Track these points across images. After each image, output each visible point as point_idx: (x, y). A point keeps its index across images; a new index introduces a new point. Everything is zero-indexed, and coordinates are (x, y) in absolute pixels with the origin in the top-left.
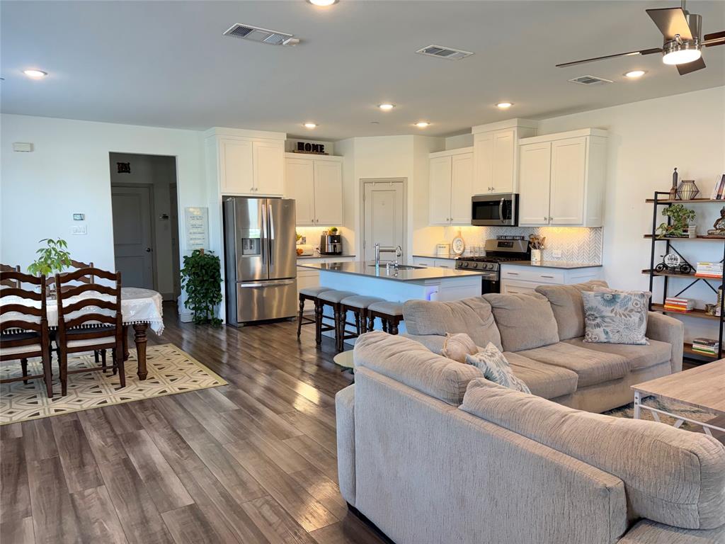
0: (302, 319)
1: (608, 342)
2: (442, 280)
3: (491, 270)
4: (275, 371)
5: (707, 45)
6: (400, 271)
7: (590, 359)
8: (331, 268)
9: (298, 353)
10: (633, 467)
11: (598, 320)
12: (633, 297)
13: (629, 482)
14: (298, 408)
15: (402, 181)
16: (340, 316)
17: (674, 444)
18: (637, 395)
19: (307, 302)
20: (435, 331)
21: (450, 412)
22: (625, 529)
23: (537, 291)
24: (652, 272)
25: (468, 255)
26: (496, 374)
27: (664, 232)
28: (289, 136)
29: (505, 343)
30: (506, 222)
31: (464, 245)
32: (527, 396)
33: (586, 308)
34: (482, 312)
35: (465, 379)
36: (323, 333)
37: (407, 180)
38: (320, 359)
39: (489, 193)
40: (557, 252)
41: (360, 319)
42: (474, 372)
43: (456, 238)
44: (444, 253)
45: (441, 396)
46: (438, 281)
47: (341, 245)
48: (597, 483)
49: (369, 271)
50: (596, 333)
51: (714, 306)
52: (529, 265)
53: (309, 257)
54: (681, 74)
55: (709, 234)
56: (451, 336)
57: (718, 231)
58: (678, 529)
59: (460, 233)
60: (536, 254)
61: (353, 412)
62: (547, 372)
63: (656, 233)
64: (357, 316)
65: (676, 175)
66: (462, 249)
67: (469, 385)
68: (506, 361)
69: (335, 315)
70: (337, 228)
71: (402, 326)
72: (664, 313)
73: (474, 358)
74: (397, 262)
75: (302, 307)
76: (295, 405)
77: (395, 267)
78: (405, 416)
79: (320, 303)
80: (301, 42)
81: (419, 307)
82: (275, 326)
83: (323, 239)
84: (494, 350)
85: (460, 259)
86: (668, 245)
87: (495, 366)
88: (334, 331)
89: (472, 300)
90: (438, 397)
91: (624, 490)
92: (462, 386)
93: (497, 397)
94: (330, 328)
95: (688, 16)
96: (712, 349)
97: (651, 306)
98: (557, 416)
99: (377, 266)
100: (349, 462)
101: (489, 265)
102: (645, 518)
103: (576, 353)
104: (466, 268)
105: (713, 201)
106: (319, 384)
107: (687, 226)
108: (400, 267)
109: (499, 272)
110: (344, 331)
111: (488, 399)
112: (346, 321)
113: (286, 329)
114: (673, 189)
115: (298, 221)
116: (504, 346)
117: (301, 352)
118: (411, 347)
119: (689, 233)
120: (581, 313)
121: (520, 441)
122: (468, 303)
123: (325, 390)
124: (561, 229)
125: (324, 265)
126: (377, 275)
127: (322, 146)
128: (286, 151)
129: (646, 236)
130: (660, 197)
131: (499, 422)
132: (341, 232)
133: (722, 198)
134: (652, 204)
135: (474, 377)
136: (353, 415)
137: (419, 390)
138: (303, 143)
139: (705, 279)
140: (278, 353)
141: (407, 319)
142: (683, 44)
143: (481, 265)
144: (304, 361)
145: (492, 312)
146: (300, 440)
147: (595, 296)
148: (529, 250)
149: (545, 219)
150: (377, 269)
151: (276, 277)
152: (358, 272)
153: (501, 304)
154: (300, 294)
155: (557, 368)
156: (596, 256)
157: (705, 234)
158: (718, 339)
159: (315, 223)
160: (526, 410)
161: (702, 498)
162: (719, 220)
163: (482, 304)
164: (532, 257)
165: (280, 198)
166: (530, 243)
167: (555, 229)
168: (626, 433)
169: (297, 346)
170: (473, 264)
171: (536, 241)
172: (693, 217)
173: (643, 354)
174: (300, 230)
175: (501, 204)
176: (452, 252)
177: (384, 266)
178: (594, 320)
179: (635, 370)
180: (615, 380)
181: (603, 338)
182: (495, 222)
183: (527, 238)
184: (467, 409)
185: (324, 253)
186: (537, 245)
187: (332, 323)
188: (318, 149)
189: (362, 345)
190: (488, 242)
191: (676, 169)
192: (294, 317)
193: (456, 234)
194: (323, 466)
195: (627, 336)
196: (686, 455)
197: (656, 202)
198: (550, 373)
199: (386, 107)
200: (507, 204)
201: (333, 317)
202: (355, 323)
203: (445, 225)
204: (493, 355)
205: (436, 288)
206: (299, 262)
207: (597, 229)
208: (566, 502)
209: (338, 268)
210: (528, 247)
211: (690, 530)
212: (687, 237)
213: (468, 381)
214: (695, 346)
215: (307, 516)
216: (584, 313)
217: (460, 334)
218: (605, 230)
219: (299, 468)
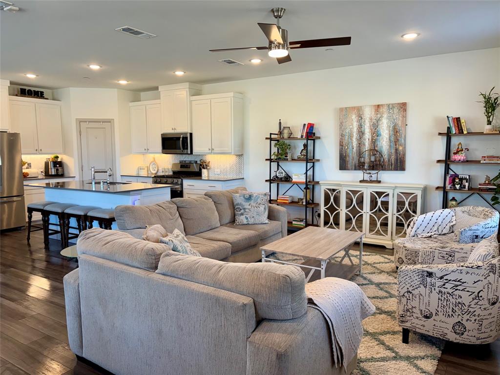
0: (31, 227)
1: (248, 224)
2: (143, 191)
3: (177, 184)
4: (8, 269)
5: (291, 48)
6: (111, 186)
7: (238, 235)
8: (55, 186)
9: (29, 254)
10: (258, 289)
11: (242, 211)
12: (260, 196)
13: (256, 299)
14: (30, 295)
15: (109, 121)
16: (64, 222)
17: (278, 273)
18: (263, 253)
19: (34, 213)
20: (139, 226)
21: (150, 275)
22: (255, 327)
23: (205, 195)
24: (271, 181)
25: (160, 174)
26: (179, 248)
27: (276, 157)
28: (11, 83)
29: (186, 230)
30: (185, 151)
31: (158, 168)
32: (199, 258)
33: (235, 204)
34: (171, 211)
35: (159, 253)
36: (50, 237)
37: (114, 121)
38: (48, 256)
39: (173, 132)
40: (218, 171)
41: (81, 223)
42: (165, 248)
43: (152, 162)
44: (144, 173)
45: (143, 266)
46: (140, 192)
47: (63, 168)
48: (239, 303)
49: (87, 187)
50: (242, 219)
51: (302, 199)
52: (201, 179)
53: (35, 178)
54: (279, 63)
55: (298, 158)
56: (150, 227)
57: (303, 156)
58: (282, 320)
59: (154, 158)
60: (205, 172)
61: (79, 287)
62: (213, 245)
63: (272, 158)
64: (78, 221)
65: (280, 123)
66: (156, 170)
67: (162, 256)
68: (186, 239)
69: (60, 222)
70: (58, 155)
71: (114, 225)
72: (278, 205)
73: (165, 239)
74: (109, 180)
75: (30, 217)
76: (28, 293)
77: (108, 183)
78: (118, 283)
79: (46, 214)
80: (20, 10)
81: (126, 210)
82: (6, 235)
83: (47, 164)
84: (178, 233)
85: (155, 177)
86: (278, 165)
87: (179, 243)
88: (59, 235)
89: (164, 203)
90: (141, 267)
91: (253, 304)
92: (157, 257)
93: (180, 261)
94: (56, 232)
95: (281, 30)
96: (302, 223)
97: (271, 201)
98: (216, 267)
99: (93, 183)
100: (76, 325)
101: (175, 180)
102: (266, 319)
103: (231, 232)
104: (160, 183)
105: (299, 139)
106: (48, 275)
107: (287, 153)
108: (111, 183)
109: (182, 184)
110: (68, 233)
111: (175, 263)
112: (70, 225)
113: (16, 236)
114: (279, 132)
115: (23, 150)
116: (186, 232)
117: (31, 253)
118: (120, 237)
119: (288, 158)
120: (232, 207)
121: (195, 286)
122: (160, 205)
123: (54, 278)
124: (219, 156)
125: (48, 184)
126: (94, 190)
127: (42, 93)
128: (9, 95)
129: (267, 160)
130: (273, 136)
131: (181, 277)
132: (62, 159)
133: (304, 137)
134: (269, 141)
135: (165, 251)
136: (79, 290)
137: (128, 265)
138: (26, 89)
139: (297, 184)
140: (11, 255)
141: (117, 220)
142: (278, 46)
143: (170, 180)
144: (34, 259)
145: (177, 210)
146: (35, 318)
147: (240, 196)
148: (200, 170)
149: (209, 150)
150: (94, 186)
151: (5, 196)
152: (79, 188)
153: (183, 204)
154: (28, 208)
155: (219, 242)
156: (240, 172)
157: (296, 158)
158: (305, 218)
159: (38, 151)
160: (198, 266)
161: (293, 301)
162: (303, 150)
163: (170, 205)
164: (202, 174)
165: (6, 132)
166: (201, 165)
167: (216, 156)
168: (254, 271)
169: (27, 249)
170: (164, 180)
171: (204, 164)
172: (290, 148)
173: (267, 229)
174: (25, 158)
175: (181, 139)
176: (149, 173)
177: (99, 183)
178: (240, 211)
179: (263, 238)
180: (251, 246)
181: (245, 222)
182: (178, 151)
183: (199, 162)
184: (161, 272)
185: (47, 175)
186: (205, 166)
187: (58, 228)
188: (39, 95)
189: (84, 239)
190: (174, 165)
191: (280, 120)
192: (24, 226)
193: (152, 160)
194: (55, 333)
195: (258, 219)
196: (284, 277)
197: (271, 139)
198: (215, 245)
199: (95, 67)
200: (185, 139)
201: (59, 223)
202: (77, 227)
203: (143, 154)
204: (178, 236)
205: (139, 197)
206: (25, 183)
207: (240, 156)
208: (223, 318)
209: (61, 186)
210: (200, 168)
211: (288, 320)
212: (287, 160)
213: (161, 254)
214: (294, 223)
215: (44, 372)
216: (234, 207)
217: (155, 225)
218: (245, 156)
219: (35, 339)
